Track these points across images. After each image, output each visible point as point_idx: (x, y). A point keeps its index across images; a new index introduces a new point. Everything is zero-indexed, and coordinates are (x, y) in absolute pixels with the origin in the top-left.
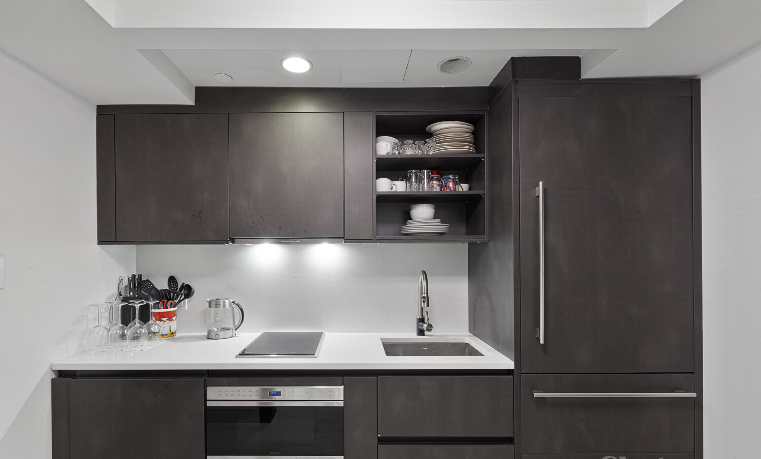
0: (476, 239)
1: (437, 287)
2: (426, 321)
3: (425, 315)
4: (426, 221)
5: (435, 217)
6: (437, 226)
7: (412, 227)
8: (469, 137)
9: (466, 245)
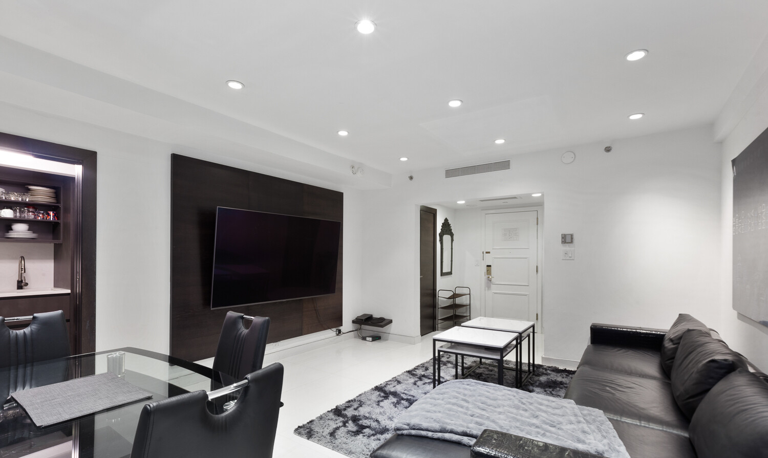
0: (57, 242)
1: (30, 265)
2: (24, 282)
3: (23, 279)
4: (22, 232)
5: (29, 230)
6: (30, 235)
7: (12, 235)
8: (52, 195)
9: (52, 245)
